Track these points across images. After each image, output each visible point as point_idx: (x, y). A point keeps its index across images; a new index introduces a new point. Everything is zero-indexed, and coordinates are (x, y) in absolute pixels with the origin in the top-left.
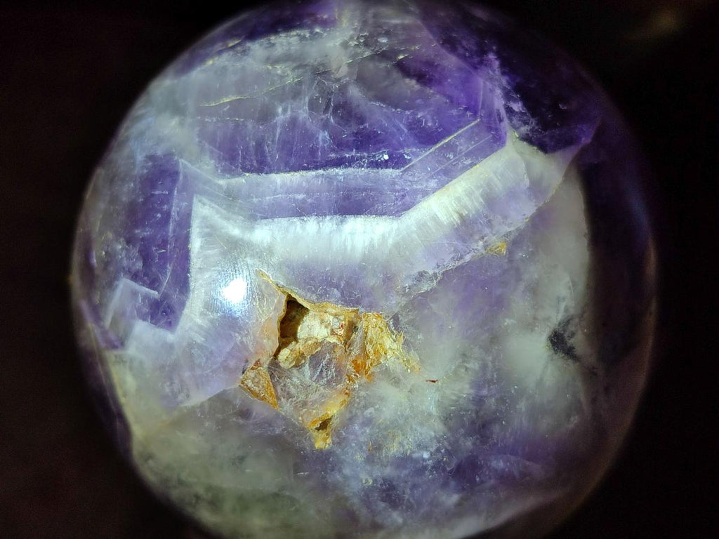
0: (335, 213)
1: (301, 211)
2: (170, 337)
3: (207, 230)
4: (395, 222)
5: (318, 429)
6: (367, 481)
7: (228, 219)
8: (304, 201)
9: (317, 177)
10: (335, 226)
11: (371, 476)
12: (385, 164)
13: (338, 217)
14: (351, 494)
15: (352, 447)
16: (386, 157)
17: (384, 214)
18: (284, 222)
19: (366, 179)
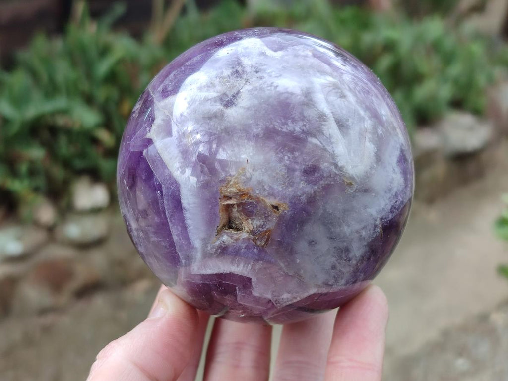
0: (182, 213)
1: (184, 228)
2: (254, 280)
3: (203, 268)
4: (182, 186)
5: (278, 210)
6: (302, 183)
7: (196, 259)
8: (181, 227)
9: (171, 222)
10: (188, 212)
11: (300, 182)
12: (161, 192)
13: (184, 211)
14: (312, 190)
15: (285, 193)
16: (159, 192)
17: (179, 192)
18: (190, 234)
19: (168, 200)
